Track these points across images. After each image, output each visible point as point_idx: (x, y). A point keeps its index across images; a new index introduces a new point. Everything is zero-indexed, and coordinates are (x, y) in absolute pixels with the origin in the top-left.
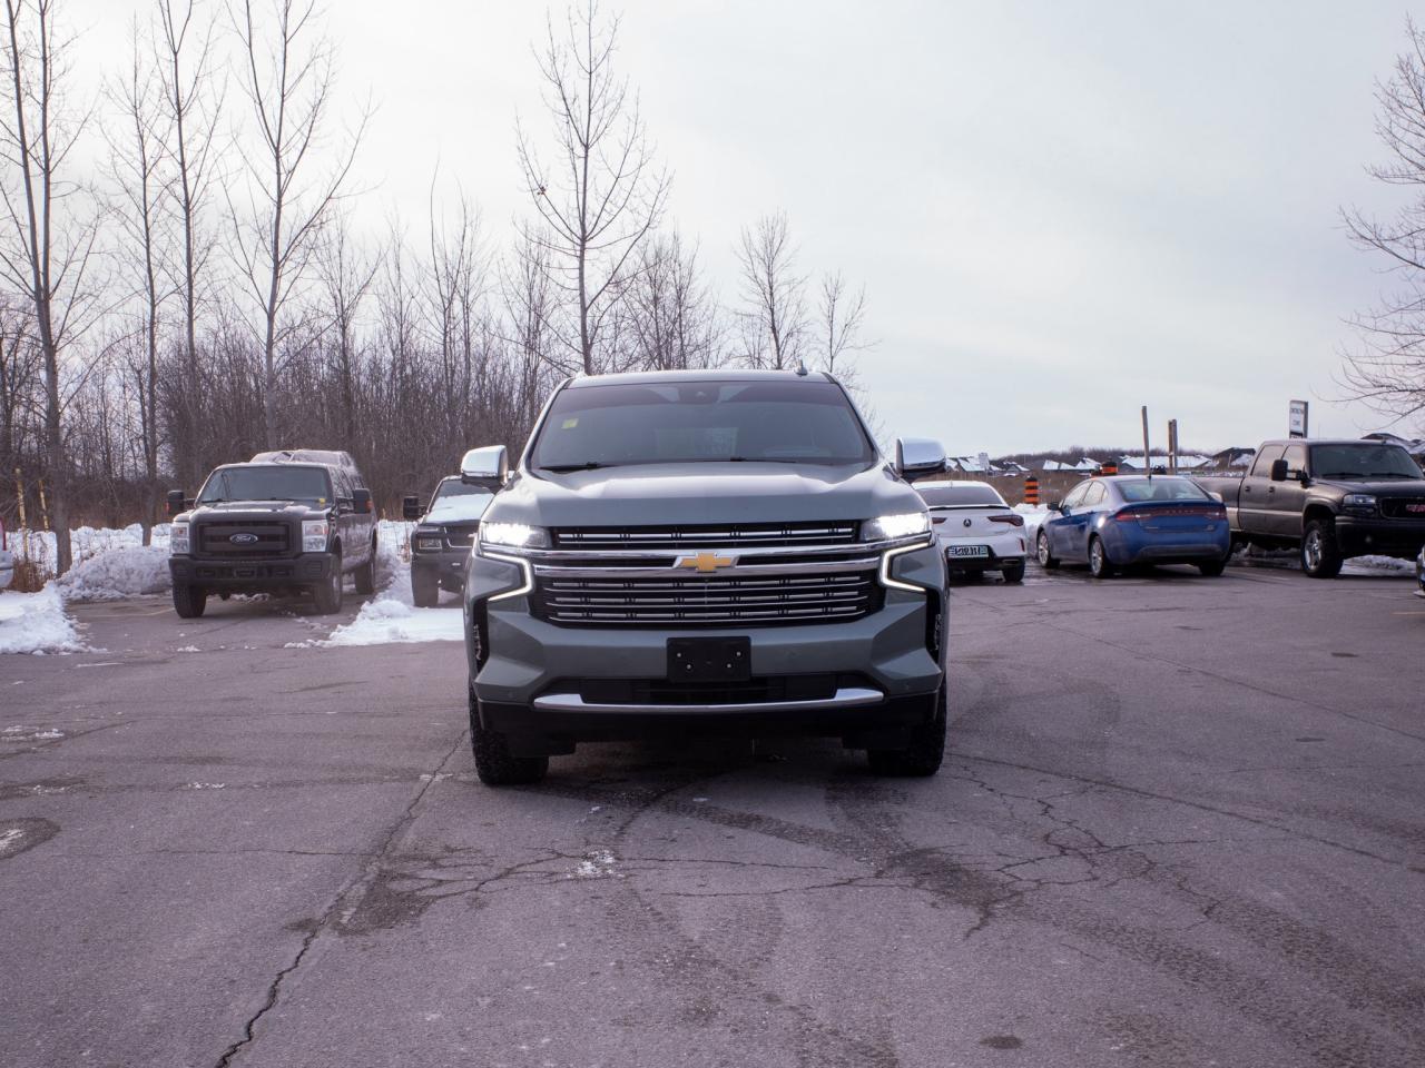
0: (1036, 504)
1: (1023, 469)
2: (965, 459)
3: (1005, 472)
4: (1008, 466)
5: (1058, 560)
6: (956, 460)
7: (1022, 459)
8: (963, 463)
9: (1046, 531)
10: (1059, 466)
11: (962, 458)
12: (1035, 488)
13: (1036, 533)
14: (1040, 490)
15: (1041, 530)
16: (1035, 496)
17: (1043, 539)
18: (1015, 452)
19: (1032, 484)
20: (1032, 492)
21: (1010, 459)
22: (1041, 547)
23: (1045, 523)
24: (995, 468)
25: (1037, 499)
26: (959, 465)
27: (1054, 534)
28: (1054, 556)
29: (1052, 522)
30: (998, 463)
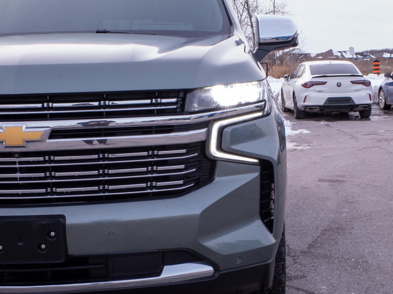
0: (378, 74)
1: (373, 57)
2: (345, 52)
3: (364, 58)
4: (366, 56)
5: (390, 106)
6: (340, 52)
7: (372, 52)
8: (344, 54)
9: (383, 89)
10: (391, 56)
11: (343, 51)
12: (378, 65)
13: (378, 90)
14: (381, 67)
15: (381, 88)
16: (378, 69)
17: (382, 93)
18: (369, 49)
19: (377, 63)
20: (376, 67)
21: (367, 52)
22: (381, 98)
23: (383, 85)
24: (359, 56)
25: (379, 71)
26: (342, 55)
27: (388, 91)
28: (388, 103)
29: (387, 84)
30: (361, 54)
